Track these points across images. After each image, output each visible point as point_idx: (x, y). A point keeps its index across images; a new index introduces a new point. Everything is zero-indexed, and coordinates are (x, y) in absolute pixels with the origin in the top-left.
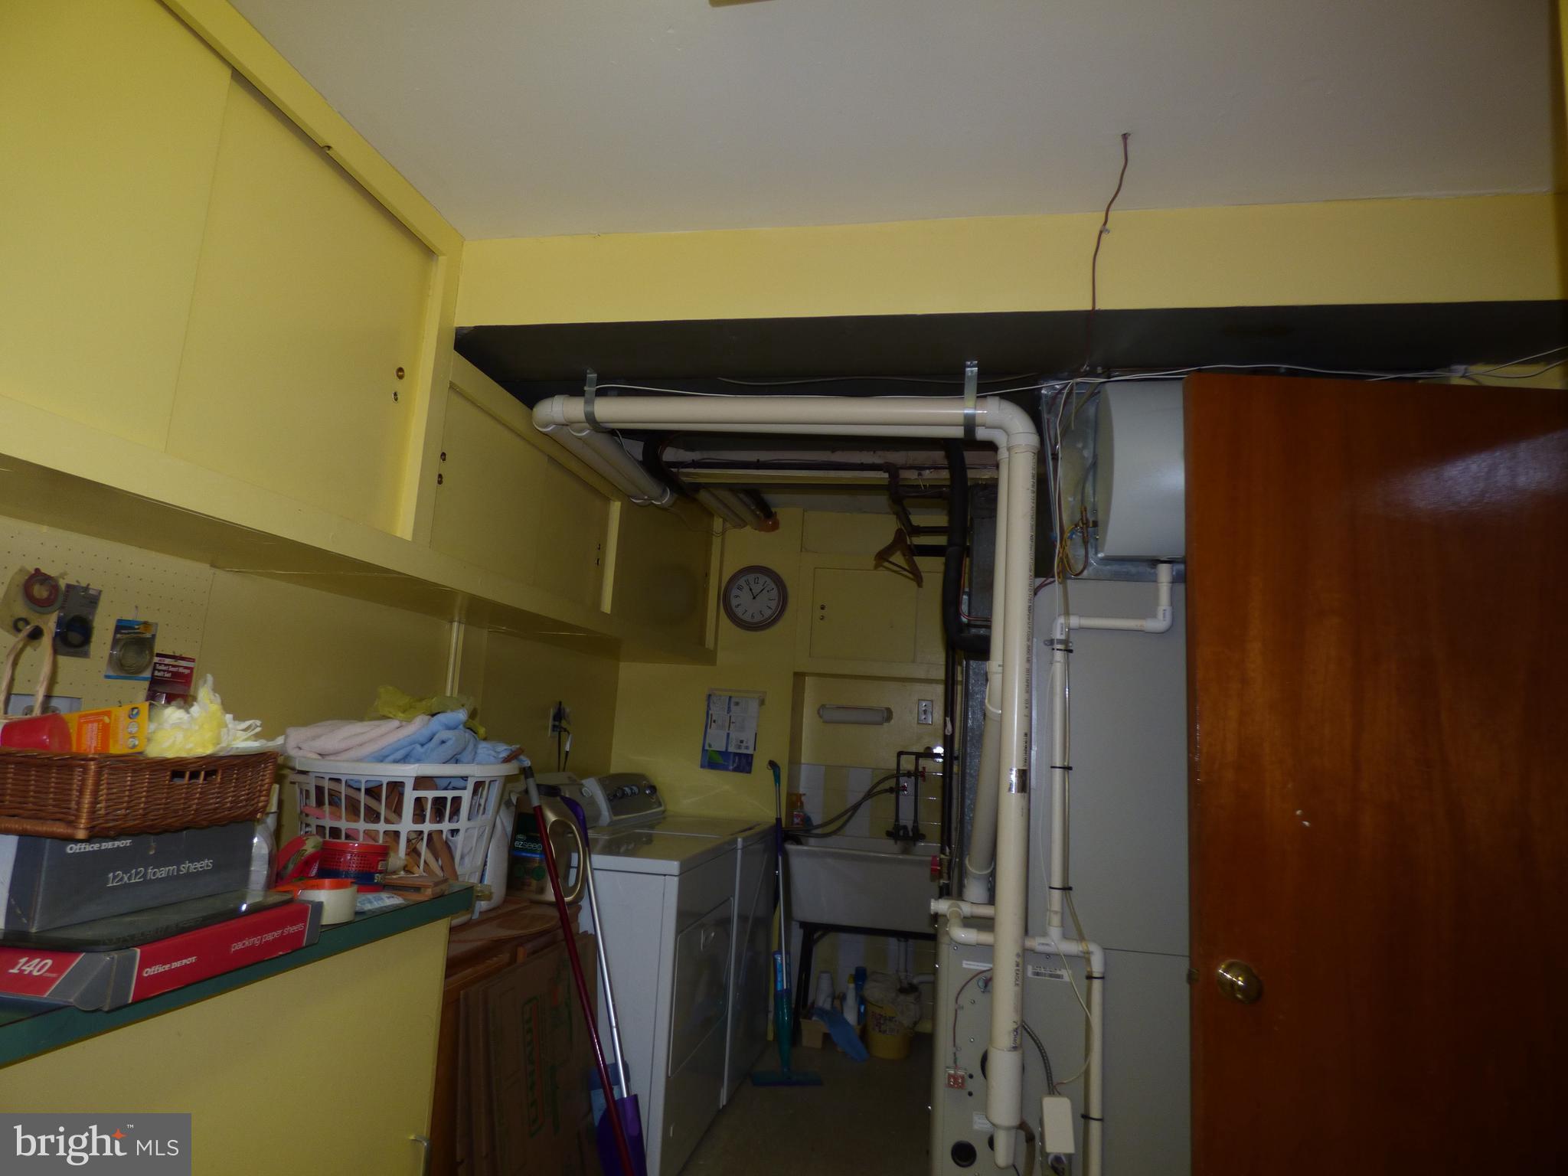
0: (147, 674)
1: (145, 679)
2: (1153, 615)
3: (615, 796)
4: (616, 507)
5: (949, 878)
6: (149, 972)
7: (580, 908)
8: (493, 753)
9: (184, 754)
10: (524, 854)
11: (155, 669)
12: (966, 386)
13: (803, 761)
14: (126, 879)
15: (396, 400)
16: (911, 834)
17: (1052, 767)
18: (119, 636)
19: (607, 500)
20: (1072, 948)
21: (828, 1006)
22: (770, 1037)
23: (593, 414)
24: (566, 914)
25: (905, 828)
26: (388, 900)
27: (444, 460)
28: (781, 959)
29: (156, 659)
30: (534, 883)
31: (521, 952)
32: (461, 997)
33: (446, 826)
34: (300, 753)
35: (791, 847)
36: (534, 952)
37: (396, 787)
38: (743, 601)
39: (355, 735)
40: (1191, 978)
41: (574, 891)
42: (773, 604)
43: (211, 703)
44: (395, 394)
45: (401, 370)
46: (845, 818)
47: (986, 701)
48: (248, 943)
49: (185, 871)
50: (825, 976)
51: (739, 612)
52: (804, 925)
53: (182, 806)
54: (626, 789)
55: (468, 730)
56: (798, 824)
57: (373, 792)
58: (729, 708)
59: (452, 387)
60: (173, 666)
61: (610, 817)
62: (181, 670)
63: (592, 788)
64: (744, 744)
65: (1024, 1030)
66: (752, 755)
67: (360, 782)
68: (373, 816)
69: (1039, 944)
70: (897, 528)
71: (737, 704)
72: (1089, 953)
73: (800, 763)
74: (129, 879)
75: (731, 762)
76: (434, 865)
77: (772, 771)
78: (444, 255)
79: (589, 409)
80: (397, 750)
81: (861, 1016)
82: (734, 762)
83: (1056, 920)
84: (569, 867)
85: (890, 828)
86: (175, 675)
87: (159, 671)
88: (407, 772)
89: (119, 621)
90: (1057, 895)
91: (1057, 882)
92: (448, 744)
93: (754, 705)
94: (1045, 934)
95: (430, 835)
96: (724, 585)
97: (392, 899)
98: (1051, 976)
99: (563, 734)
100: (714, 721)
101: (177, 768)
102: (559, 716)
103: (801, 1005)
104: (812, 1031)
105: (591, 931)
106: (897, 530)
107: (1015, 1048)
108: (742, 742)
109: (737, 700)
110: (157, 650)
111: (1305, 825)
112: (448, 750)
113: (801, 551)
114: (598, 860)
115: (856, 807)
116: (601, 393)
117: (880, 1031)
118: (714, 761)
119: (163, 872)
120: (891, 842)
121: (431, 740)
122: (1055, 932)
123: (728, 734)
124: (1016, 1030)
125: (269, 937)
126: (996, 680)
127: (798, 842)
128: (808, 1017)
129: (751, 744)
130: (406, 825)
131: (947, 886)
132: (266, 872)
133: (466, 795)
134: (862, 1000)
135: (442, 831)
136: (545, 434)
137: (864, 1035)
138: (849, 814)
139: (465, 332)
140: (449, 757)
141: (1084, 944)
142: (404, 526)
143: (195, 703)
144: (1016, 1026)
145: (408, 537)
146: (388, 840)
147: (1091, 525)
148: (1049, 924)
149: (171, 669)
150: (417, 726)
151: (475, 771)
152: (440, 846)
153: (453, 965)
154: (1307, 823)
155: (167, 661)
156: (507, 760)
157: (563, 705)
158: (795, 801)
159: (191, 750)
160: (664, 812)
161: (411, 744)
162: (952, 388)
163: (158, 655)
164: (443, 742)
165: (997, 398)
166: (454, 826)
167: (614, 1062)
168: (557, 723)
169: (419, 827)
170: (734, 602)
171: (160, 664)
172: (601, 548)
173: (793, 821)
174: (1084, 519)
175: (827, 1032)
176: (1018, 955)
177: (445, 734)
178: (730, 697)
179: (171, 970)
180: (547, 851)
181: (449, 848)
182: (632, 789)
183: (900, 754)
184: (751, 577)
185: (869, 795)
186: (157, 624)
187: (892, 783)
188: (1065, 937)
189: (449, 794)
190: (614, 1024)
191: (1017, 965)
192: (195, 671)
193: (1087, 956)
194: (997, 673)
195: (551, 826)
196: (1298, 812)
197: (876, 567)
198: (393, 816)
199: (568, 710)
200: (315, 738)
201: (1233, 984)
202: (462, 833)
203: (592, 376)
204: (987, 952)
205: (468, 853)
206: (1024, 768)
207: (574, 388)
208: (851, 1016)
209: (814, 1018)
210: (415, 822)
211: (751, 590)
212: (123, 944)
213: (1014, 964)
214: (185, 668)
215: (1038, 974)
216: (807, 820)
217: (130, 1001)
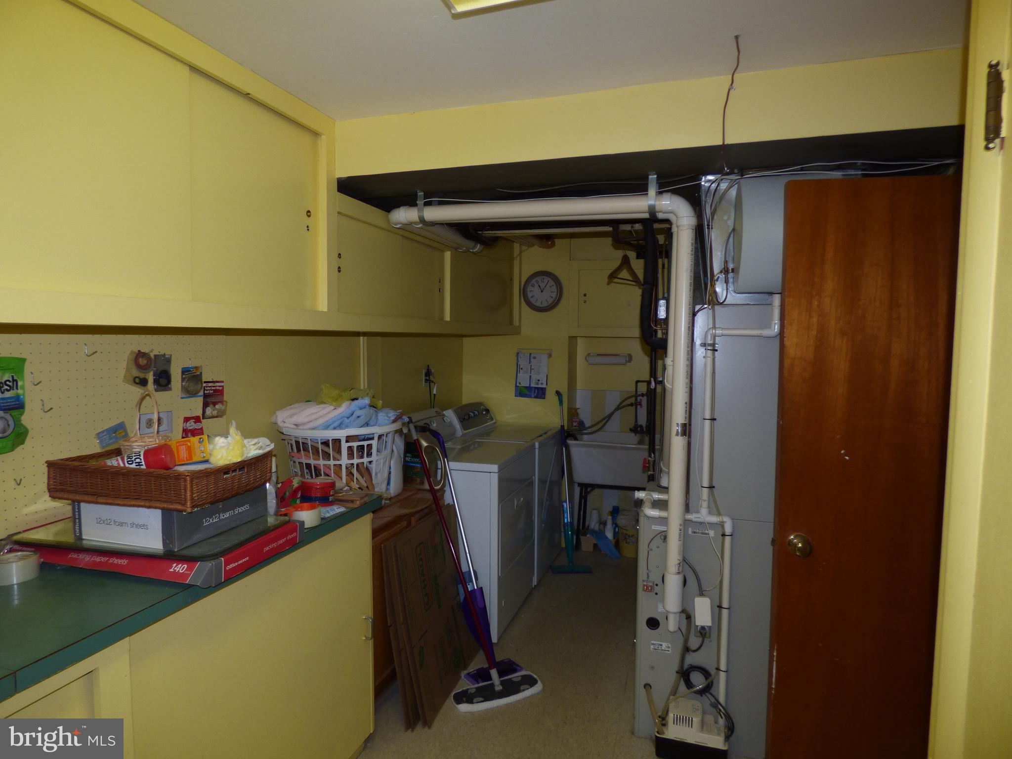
0: (201, 393)
1: (201, 396)
2: (769, 326)
3: (464, 419)
4: (448, 255)
5: (654, 471)
6: (229, 567)
7: (445, 491)
8: (387, 418)
9: (228, 463)
10: (411, 464)
11: (204, 390)
12: (649, 185)
13: (578, 388)
14: (211, 521)
15: (308, 230)
16: (645, 430)
17: (704, 419)
18: (184, 376)
19: (442, 251)
20: (714, 519)
21: (597, 528)
22: (563, 545)
23: (424, 218)
24: (437, 496)
25: (641, 426)
26: (337, 510)
27: (340, 258)
28: (566, 505)
29: (204, 385)
30: (418, 480)
31: (413, 519)
32: (382, 548)
33: (365, 460)
34: (285, 425)
35: (570, 442)
36: (420, 519)
37: (337, 441)
38: (534, 293)
39: (312, 414)
40: (773, 542)
41: (441, 482)
42: (554, 295)
43: (236, 435)
44: (308, 227)
45: (309, 212)
46: (604, 422)
47: (665, 381)
48: (271, 546)
49: (237, 512)
50: (595, 512)
51: (533, 300)
52: (580, 485)
53: (231, 487)
54: (471, 413)
55: (372, 408)
56: (575, 426)
57: (326, 443)
58: (530, 360)
59: (339, 213)
60: (213, 387)
61: (462, 432)
62: (218, 388)
63: (450, 415)
64: (540, 382)
65: (685, 562)
66: (545, 388)
67: (317, 439)
68: (327, 456)
69: (695, 518)
70: (623, 255)
71: (535, 358)
72: (723, 522)
73: (576, 389)
74: (213, 520)
75: (533, 392)
76: (362, 481)
77: (557, 397)
78: (324, 135)
79: (421, 214)
80: (335, 422)
81: (615, 532)
82: (535, 392)
83: (705, 504)
84: (437, 469)
85: (632, 426)
86: (215, 391)
87: (207, 390)
88: (341, 434)
89: (183, 368)
90: (705, 491)
91: (706, 483)
92: (362, 418)
93: (545, 358)
94: (698, 512)
95: (358, 465)
96: (523, 284)
97: (339, 509)
98: (702, 533)
99: (432, 384)
100: (522, 369)
101: (226, 470)
102: (428, 373)
103: (581, 529)
104: (587, 542)
105: (451, 503)
106: (623, 256)
107: (679, 573)
108: (539, 380)
109: (534, 355)
110: (203, 381)
111: (846, 459)
112: (363, 420)
113: (570, 260)
114: (453, 465)
115: (610, 416)
116: (427, 204)
117: (626, 543)
118: (522, 392)
119: (227, 515)
120: (633, 434)
121: (353, 414)
122: (704, 511)
123: (530, 376)
124: (679, 564)
125: (281, 542)
126: (669, 369)
127: (576, 439)
128: (585, 534)
129: (545, 383)
130: (344, 461)
131: (653, 475)
132: (275, 501)
133: (374, 443)
134: (615, 525)
135: (363, 463)
136: (399, 228)
137: (617, 545)
138: (606, 420)
139: (343, 179)
140: (363, 425)
141: (720, 517)
142: (322, 304)
143: (229, 436)
144: (679, 562)
145: (325, 309)
146: (336, 468)
147: (730, 272)
148: (701, 507)
149: (213, 388)
150: (344, 408)
151: (376, 430)
152: (365, 471)
153: (375, 533)
154: (847, 458)
155: (210, 384)
156: (394, 421)
157: (431, 367)
158: (573, 413)
159: (230, 460)
160: (495, 423)
161: (342, 418)
162: (640, 188)
163: (205, 382)
164: (358, 417)
165: (669, 194)
166: (369, 459)
167: (468, 570)
168: (427, 378)
169: (351, 462)
170: (530, 295)
171: (207, 387)
172: (441, 281)
173: (572, 424)
174: (726, 268)
175: (595, 542)
176: (681, 525)
177: (358, 413)
178: (530, 354)
179: (238, 565)
180: (423, 462)
181: (368, 470)
182: (474, 413)
183: (637, 382)
184: (539, 279)
185: (618, 408)
186: (201, 366)
187: (632, 400)
188: (710, 513)
189: (365, 443)
190: (467, 552)
191: (680, 530)
192: (224, 387)
193: (722, 524)
194: (670, 365)
195: (424, 449)
196: (842, 452)
197: (609, 284)
198: (337, 456)
199: (433, 371)
200: (292, 416)
201: (796, 545)
202: (374, 463)
203: (421, 194)
204: (664, 521)
205: (380, 471)
206: (685, 422)
207: (411, 202)
208: (609, 534)
209: (588, 536)
210: (349, 459)
211: (539, 286)
212: (214, 556)
213: (678, 530)
214: (219, 386)
215: (695, 532)
216: (581, 423)
217: (223, 581)
